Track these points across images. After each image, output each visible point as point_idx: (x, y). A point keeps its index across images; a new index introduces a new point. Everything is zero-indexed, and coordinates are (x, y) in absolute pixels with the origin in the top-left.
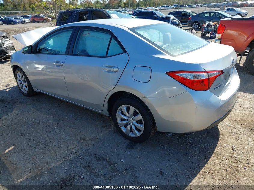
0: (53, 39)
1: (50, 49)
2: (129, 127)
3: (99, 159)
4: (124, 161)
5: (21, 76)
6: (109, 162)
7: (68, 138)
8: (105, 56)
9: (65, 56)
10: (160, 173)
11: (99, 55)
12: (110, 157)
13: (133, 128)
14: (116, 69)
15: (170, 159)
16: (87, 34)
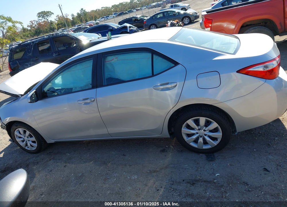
0: (61, 76)
1: (60, 88)
2: (201, 140)
3: (193, 183)
4: (219, 174)
5: (22, 132)
6: (205, 181)
7: (136, 177)
8: (152, 75)
9: (94, 90)
10: (265, 170)
11: (137, 78)
12: (201, 177)
13: (208, 139)
14: (173, 85)
15: (260, 155)
16: (113, 59)
